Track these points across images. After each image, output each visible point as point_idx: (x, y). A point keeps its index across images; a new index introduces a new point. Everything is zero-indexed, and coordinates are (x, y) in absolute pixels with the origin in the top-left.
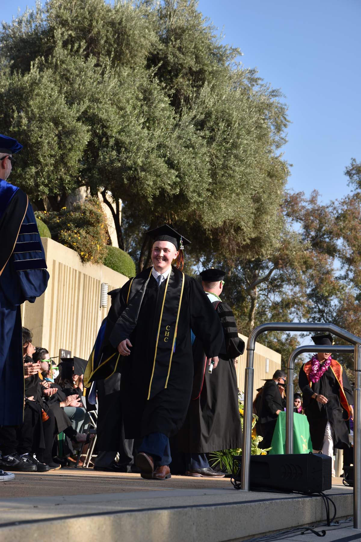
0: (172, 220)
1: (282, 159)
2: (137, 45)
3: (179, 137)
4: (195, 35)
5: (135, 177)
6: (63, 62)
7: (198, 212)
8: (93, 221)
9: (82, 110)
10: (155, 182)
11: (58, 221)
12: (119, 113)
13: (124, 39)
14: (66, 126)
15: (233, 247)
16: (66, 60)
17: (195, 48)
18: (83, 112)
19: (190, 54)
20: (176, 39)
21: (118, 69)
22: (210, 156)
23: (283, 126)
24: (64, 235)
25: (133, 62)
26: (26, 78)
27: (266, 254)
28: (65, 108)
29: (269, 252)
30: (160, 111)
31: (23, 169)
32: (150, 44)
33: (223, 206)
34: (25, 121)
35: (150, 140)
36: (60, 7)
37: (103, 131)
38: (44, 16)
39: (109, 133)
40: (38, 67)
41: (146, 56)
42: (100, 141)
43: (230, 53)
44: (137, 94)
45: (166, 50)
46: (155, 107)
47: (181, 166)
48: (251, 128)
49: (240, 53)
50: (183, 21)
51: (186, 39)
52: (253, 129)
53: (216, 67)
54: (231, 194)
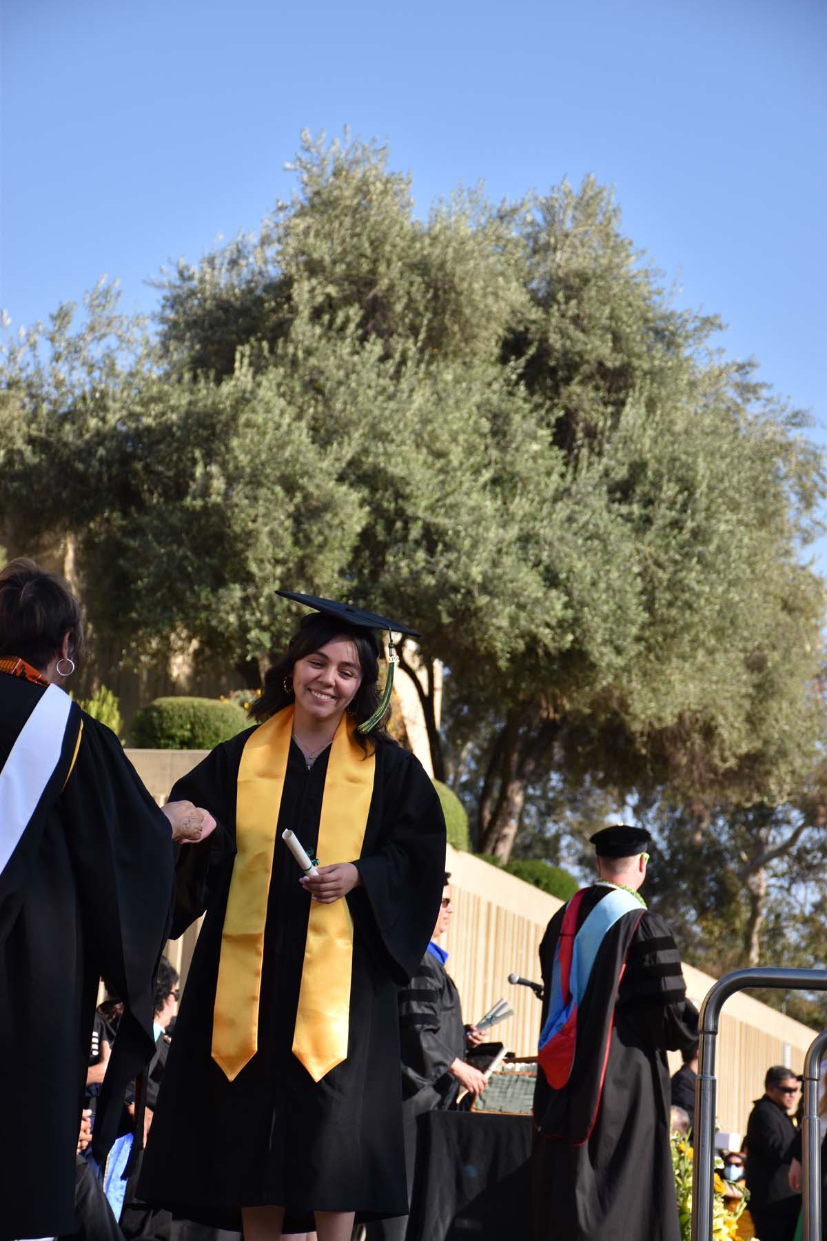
0: (556, 711)
1: (814, 570)
2: (478, 314)
3: (570, 519)
4: (610, 288)
5: (468, 609)
6: (309, 352)
7: (617, 693)
9: (349, 456)
10: (514, 620)
12: (433, 464)
13: (448, 301)
14: (312, 494)
15: (701, 775)
16: (317, 349)
17: (611, 317)
18: (351, 463)
19: (599, 332)
20: (568, 299)
21: (433, 368)
22: (640, 562)
23: (817, 494)
25: (468, 350)
26: (227, 388)
27: (780, 791)
28: (310, 453)
29: (787, 788)
30: (527, 460)
31: (214, 591)
32: (508, 309)
33: (676, 677)
34: (219, 484)
35: (504, 526)
36: (306, 233)
37: (397, 503)
38: (271, 251)
39: (410, 511)
40: (251, 364)
41: (500, 336)
42: (389, 529)
43: (696, 329)
44: (476, 422)
45: (544, 323)
46: (517, 449)
47: (575, 585)
48: (741, 495)
49: (720, 327)
50: (585, 258)
51: (590, 299)
52: (744, 499)
53: (661, 359)
54: (694, 649)
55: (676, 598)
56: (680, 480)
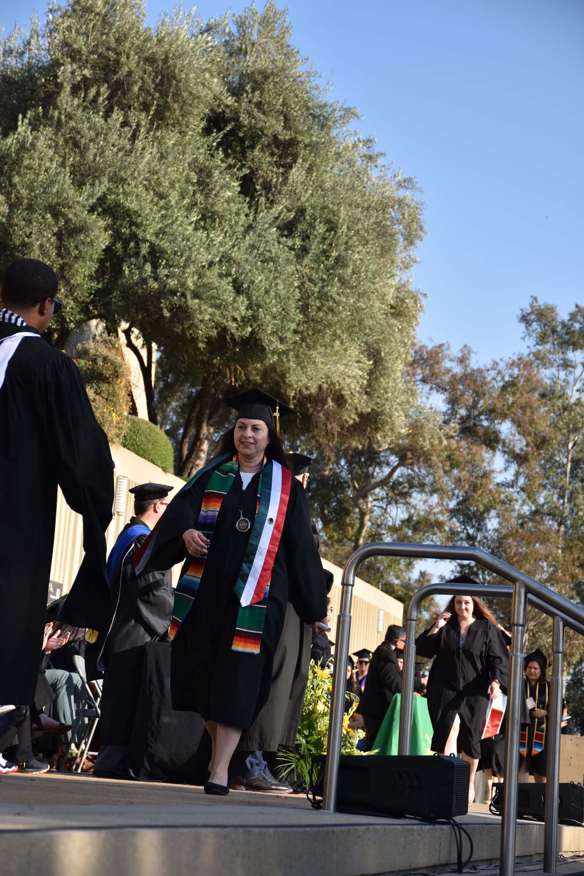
0: (236, 381)
2: (192, 97)
3: (253, 247)
4: (284, 84)
5: (181, 307)
7: (279, 369)
8: (107, 373)
9: (99, 195)
10: (211, 316)
12: (157, 203)
13: (171, 86)
14: (72, 220)
15: (332, 428)
16: (75, 115)
17: (283, 105)
18: (98, 199)
19: (275, 115)
20: (254, 90)
21: (158, 134)
22: (299, 279)
23: (416, 237)
25: (183, 123)
26: (9, 140)
27: (384, 442)
28: (71, 192)
29: (389, 439)
30: (223, 203)
32: (212, 95)
33: (319, 359)
35: (208, 249)
36: (69, 29)
37: (131, 230)
38: (44, 42)
39: (141, 235)
40: (30, 124)
41: (205, 115)
42: (125, 248)
43: (341, 116)
44: (188, 175)
45: (236, 107)
46: (216, 195)
47: (254, 292)
48: (369, 234)
49: (357, 116)
50: (266, 61)
51: (269, 90)
52: (371, 237)
53: (317, 136)
54: (333, 340)
55: (323, 305)
56: (328, 222)
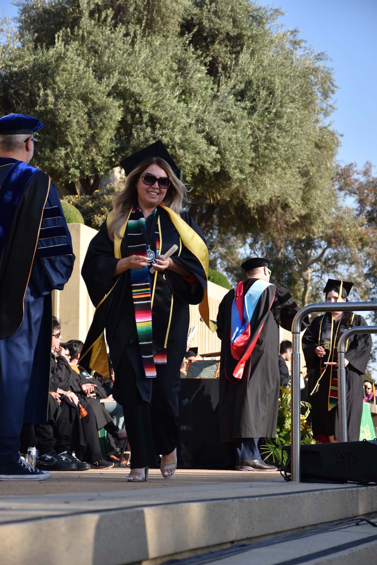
0: (214, 200)
1: (331, 128)
2: (169, 11)
3: (219, 110)
6: (90, 33)
7: (241, 190)
9: (113, 84)
10: (193, 160)
11: (91, 205)
12: (152, 86)
13: (155, 6)
14: (96, 103)
15: (281, 226)
16: (93, 31)
17: (232, 10)
18: (113, 87)
19: (226, 18)
20: (211, 3)
21: (149, 38)
22: (251, 129)
23: (330, 92)
24: (98, 220)
25: (165, 29)
26: (51, 52)
27: (318, 232)
28: (94, 83)
29: (320, 230)
30: (196, 82)
31: (52, 151)
32: (183, 9)
33: (268, 182)
34: (51, 99)
35: (187, 115)
37: (136, 106)
39: (143, 109)
40: (62, 41)
41: (179, 22)
42: (133, 118)
43: (271, 15)
44: (171, 65)
45: (200, 15)
46: (191, 77)
47: (221, 141)
48: (296, 95)
49: (283, 14)
52: (297, 97)
53: (256, 30)
54: (276, 168)
55: (268, 145)
56: (268, 88)
